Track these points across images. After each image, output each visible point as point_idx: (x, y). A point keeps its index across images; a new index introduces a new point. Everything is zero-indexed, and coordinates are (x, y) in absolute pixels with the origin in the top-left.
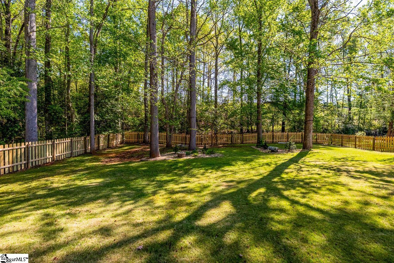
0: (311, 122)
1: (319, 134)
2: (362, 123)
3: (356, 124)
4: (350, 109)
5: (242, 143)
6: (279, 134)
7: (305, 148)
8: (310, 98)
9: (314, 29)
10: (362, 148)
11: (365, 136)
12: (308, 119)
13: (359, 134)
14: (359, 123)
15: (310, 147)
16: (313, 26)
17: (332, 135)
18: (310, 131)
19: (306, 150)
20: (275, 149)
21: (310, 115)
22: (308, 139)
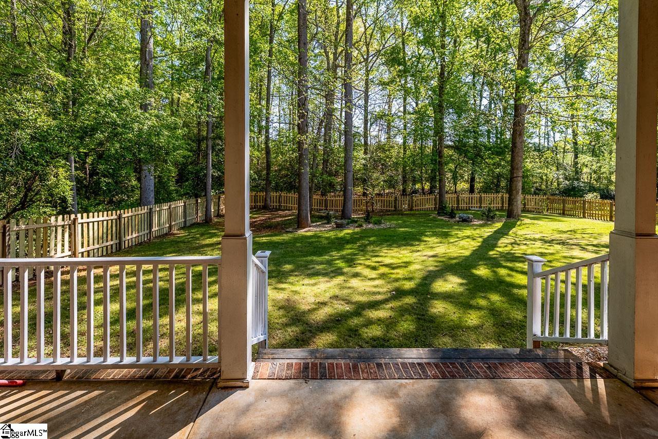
0: (519, 178)
1: (529, 197)
2: (595, 180)
3: (586, 180)
4: (576, 157)
5: (411, 210)
6: (466, 195)
7: (511, 216)
8: (518, 145)
9: (523, 44)
10: (594, 218)
11: (599, 199)
12: (515, 175)
13: (589, 196)
14: (591, 178)
15: (518, 216)
16: (522, 40)
17: (548, 199)
18: (518, 192)
19: (512, 220)
20: (469, 218)
21: (517, 169)
22: (515, 204)
